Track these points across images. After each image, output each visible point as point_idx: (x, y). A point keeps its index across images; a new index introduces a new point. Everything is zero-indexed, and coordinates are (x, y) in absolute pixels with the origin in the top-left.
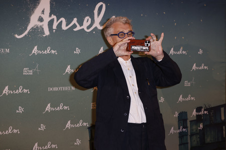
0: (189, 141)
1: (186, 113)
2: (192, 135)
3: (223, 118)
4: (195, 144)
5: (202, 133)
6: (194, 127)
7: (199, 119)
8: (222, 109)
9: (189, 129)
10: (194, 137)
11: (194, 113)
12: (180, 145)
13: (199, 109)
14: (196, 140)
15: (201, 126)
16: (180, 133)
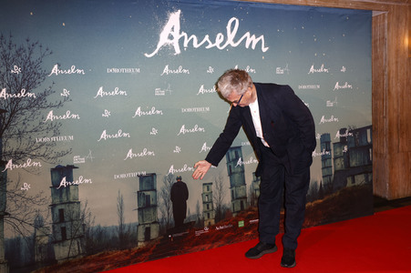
0: (333, 165)
1: (329, 135)
2: (335, 158)
3: (369, 140)
4: (339, 167)
5: (347, 157)
6: (338, 150)
7: (343, 141)
8: (369, 131)
9: (332, 152)
10: (338, 161)
11: (338, 135)
12: (323, 168)
13: (343, 131)
14: (340, 164)
15: (346, 149)
16: (323, 156)
